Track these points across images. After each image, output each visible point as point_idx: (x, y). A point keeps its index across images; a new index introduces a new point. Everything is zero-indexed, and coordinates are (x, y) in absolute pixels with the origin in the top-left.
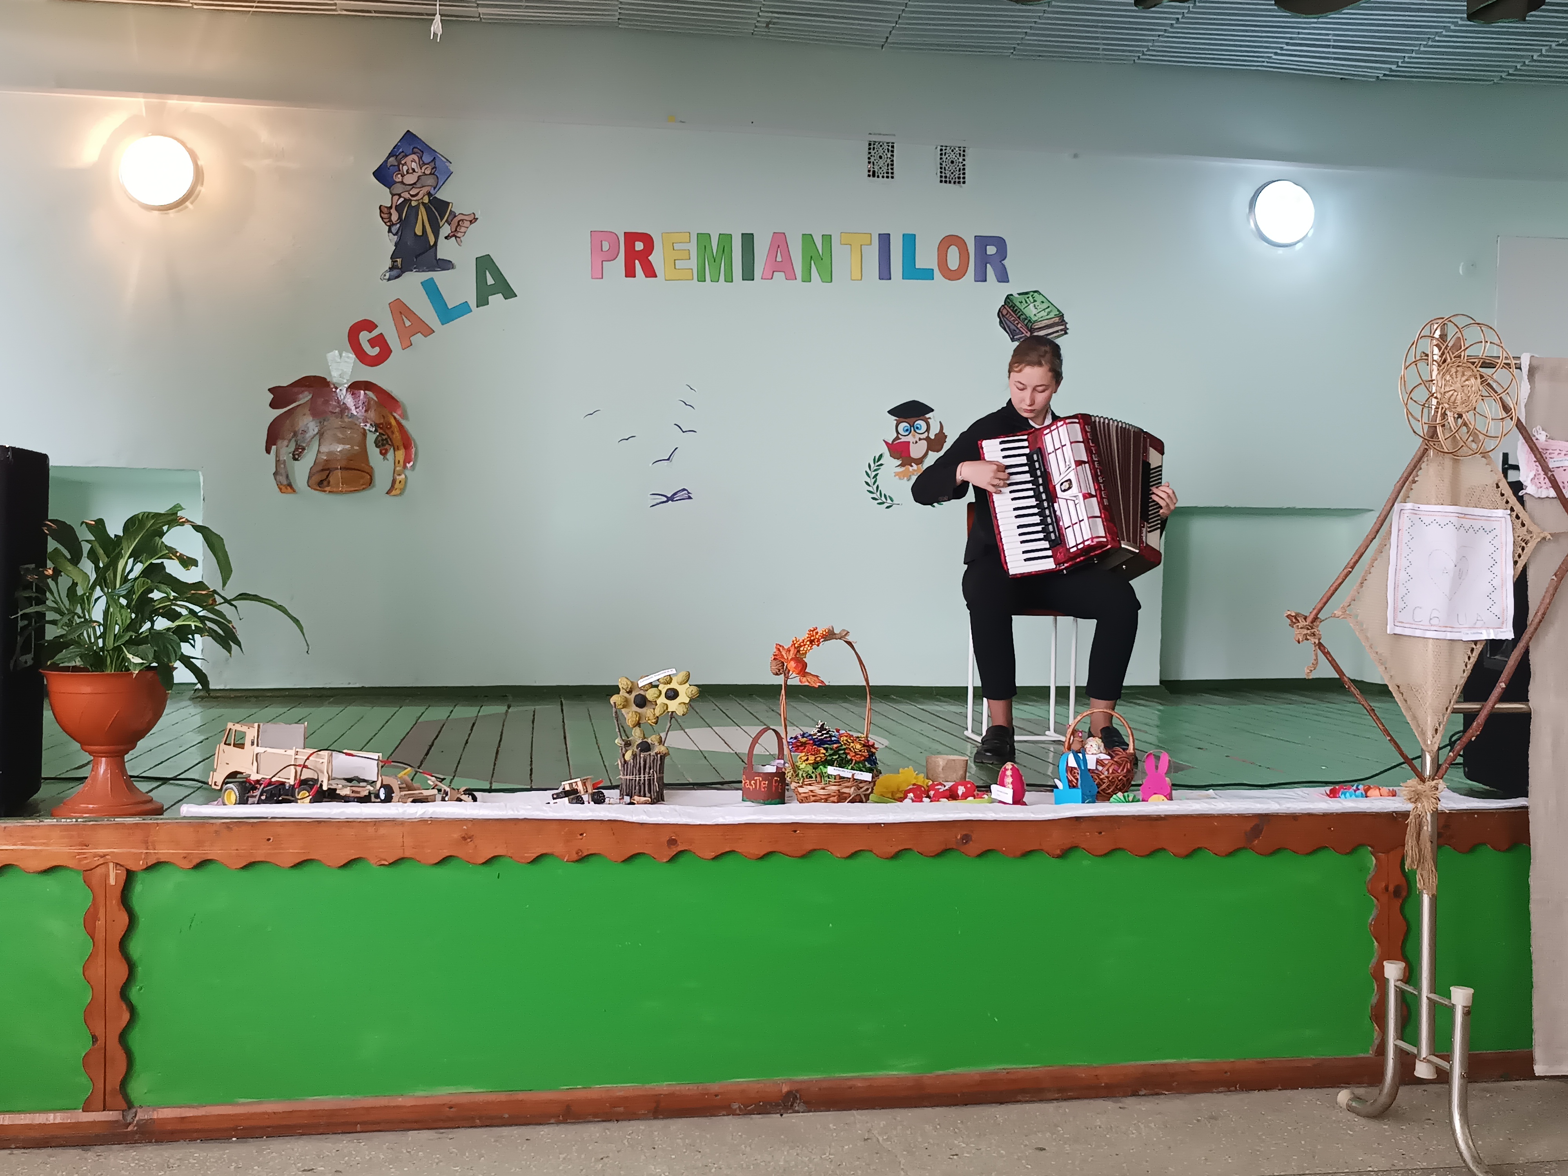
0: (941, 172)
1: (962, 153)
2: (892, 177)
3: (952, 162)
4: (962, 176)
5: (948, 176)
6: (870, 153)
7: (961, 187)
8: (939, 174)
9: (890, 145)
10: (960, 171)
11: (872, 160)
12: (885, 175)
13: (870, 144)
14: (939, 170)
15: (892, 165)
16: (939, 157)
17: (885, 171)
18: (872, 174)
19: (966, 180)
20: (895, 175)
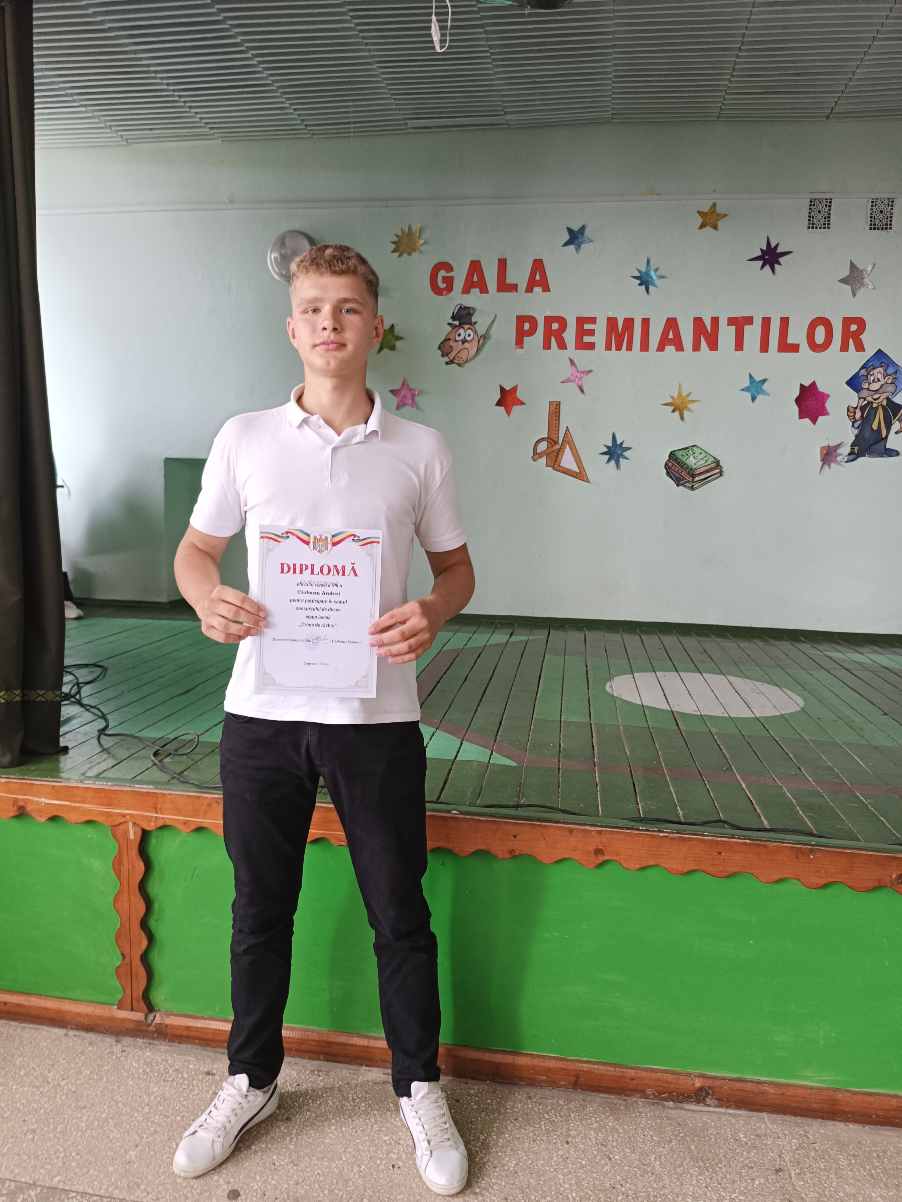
0: (871, 221)
1: (890, 203)
2: (829, 228)
3: (881, 212)
4: (889, 223)
5: (877, 223)
6: (810, 209)
7: (888, 232)
8: (869, 223)
9: (828, 201)
10: (887, 218)
11: (812, 214)
12: (822, 226)
13: (811, 202)
14: (869, 219)
15: (829, 217)
16: (870, 207)
17: (822, 223)
18: (812, 226)
19: (893, 227)
20: (831, 226)
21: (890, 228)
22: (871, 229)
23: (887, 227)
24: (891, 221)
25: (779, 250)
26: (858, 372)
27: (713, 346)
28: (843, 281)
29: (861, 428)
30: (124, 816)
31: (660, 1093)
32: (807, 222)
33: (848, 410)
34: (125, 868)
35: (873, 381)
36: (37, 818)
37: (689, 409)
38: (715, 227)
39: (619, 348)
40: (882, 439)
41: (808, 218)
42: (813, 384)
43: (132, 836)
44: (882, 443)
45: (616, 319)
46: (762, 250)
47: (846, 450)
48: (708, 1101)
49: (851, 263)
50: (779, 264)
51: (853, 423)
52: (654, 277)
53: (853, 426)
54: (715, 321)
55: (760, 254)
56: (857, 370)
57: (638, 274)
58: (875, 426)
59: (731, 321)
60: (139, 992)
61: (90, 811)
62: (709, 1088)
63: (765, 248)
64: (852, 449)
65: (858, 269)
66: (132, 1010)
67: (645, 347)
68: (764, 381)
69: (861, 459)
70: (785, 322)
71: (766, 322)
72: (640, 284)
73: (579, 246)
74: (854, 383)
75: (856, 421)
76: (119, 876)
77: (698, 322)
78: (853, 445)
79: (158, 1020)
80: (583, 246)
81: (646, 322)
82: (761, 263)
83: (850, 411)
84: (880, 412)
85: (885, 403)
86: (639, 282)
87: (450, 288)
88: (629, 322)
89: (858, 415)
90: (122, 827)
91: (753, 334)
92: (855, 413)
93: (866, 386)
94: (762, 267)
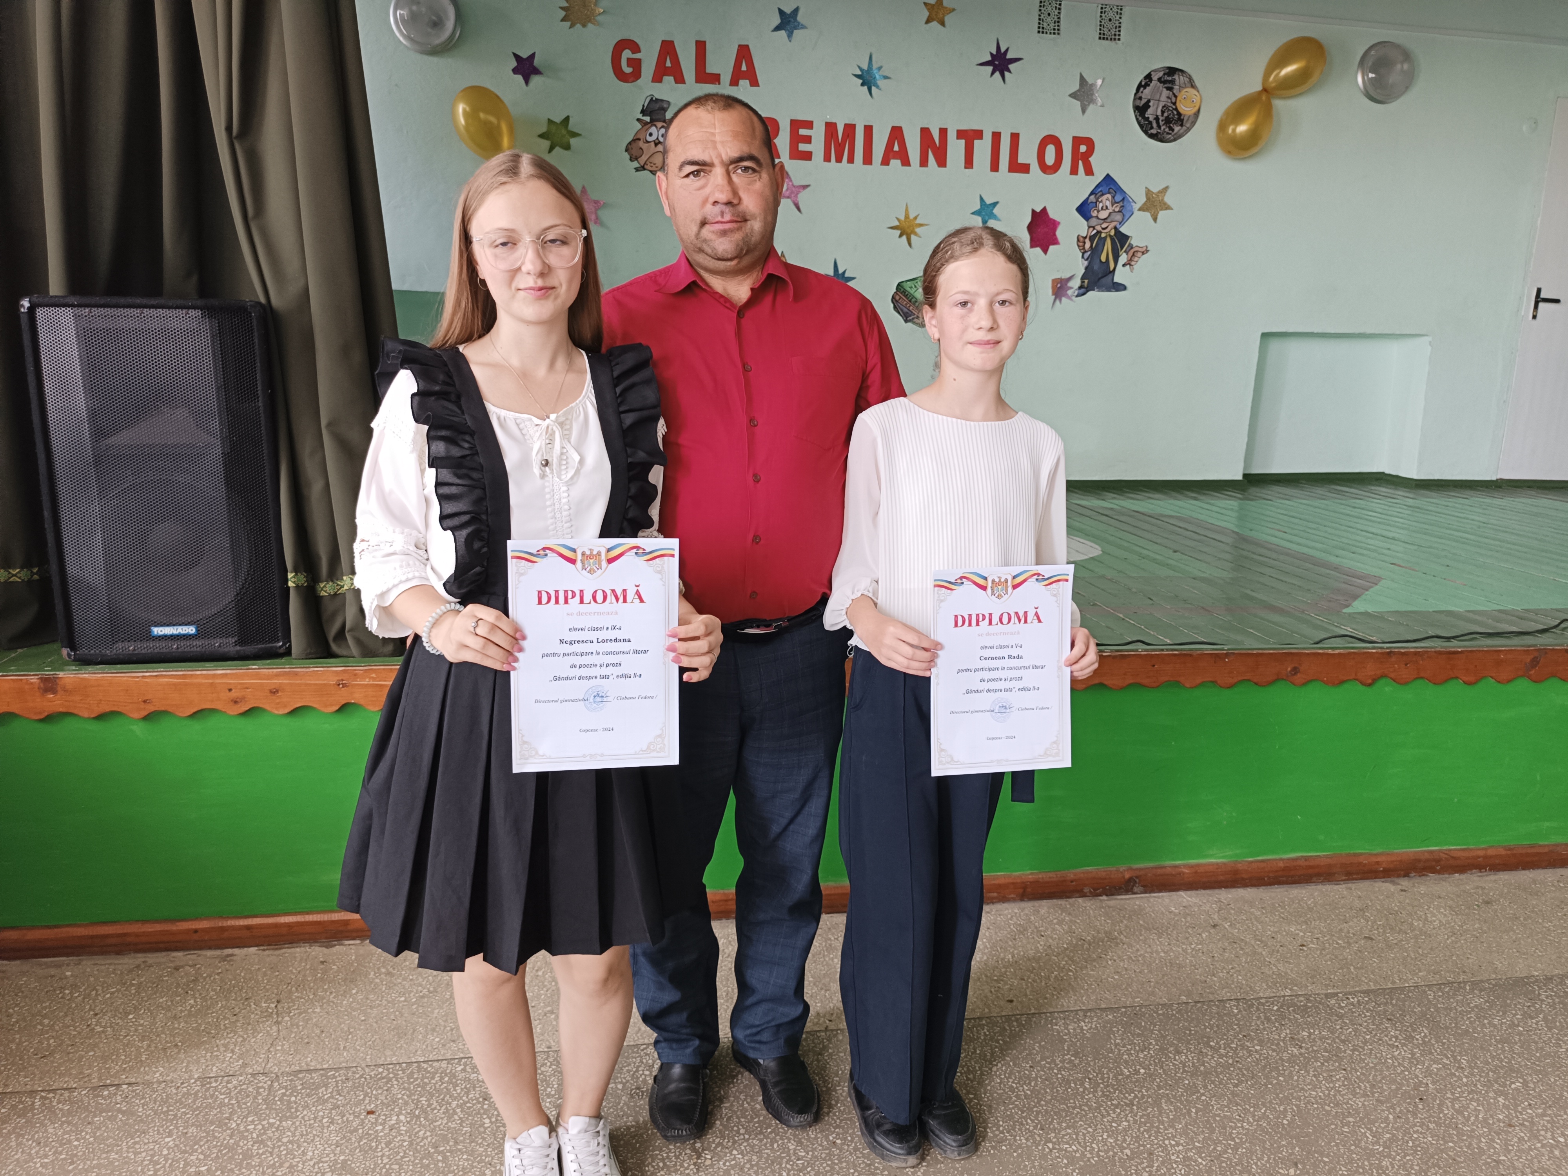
0: (1100, 30)
1: (1119, 12)
2: (1058, 34)
3: (1110, 20)
4: (1118, 33)
5: (1106, 33)
6: (1040, 10)
7: (1118, 43)
9: (1058, 3)
10: (1117, 28)
11: (1042, 17)
12: (1053, 32)
13: (1041, 2)
14: (1099, 28)
15: (1059, 22)
16: (1099, 14)
17: (1052, 28)
18: (1041, 30)
19: (1121, 37)
20: (1062, 32)
21: (1119, 39)
22: (1100, 38)
23: (1116, 37)
24: (1119, 31)
25: (1009, 56)
26: (1088, 199)
27: (942, 162)
28: (1073, 96)
29: (1091, 259)
31: (1095, 890)
32: (1037, 25)
33: (1078, 240)
35: (1102, 209)
37: (916, 234)
38: (943, 24)
39: (839, 160)
40: (1111, 272)
41: (1037, 21)
42: (1044, 210)
44: (1110, 276)
45: (835, 124)
46: (991, 54)
47: (1076, 283)
48: (1136, 889)
49: (1081, 76)
50: (1009, 71)
51: (1083, 254)
52: (877, 77)
53: (1083, 257)
54: (943, 132)
55: (989, 58)
56: (1087, 196)
57: (859, 73)
58: (1103, 259)
59: (961, 134)
62: (1137, 877)
63: (994, 53)
64: (1083, 282)
65: (1087, 82)
67: (868, 159)
68: (995, 204)
69: (1090, 293)
70: (1015, 138)
71: (996, 136)
72: (862, 85)
73: (792, 33)
74: (1084, 210)
75: (1086, 252)
77: (925, 133)
78: (1083, 278)
80: (795, 31)
81: (868, 130)
82: (990, 69)
83: (1081, 241)
84: (1109, 241)
85: (1112, 233)
86: (861, 81)
87: (636, 74)
88: (850, 129)
89: (1088, 245)
91: (983, 148)
92: (1085, 243)
93: (1094, 214)
94: (993, 73)
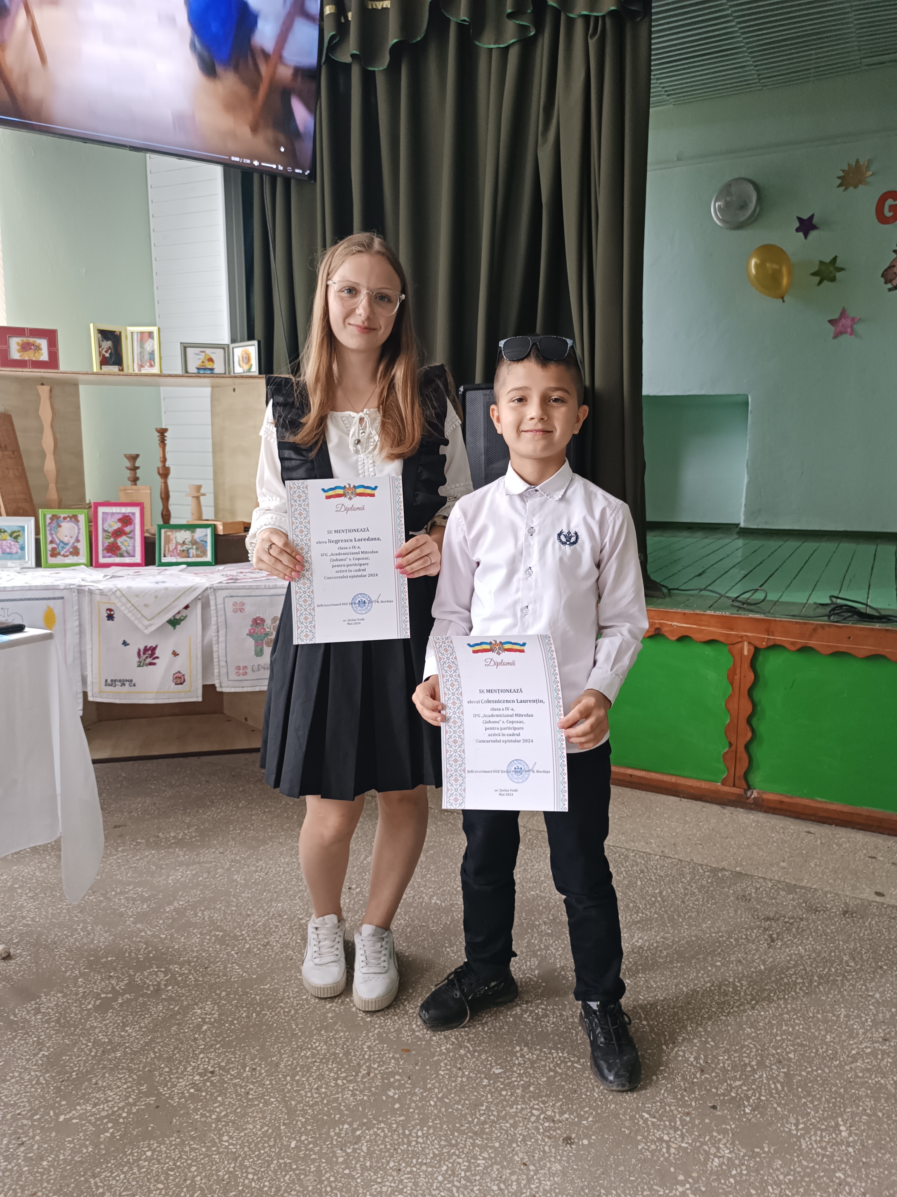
30: (742, 637)
34: (737, 677)
36: (670, 637)
43: (746, 653)
60: (740, 772)
61: (714, 632)
66: (734, 786)
76: (732, 684)
79: (755, 794)
87: (896, 216)
90: (739, 646)
